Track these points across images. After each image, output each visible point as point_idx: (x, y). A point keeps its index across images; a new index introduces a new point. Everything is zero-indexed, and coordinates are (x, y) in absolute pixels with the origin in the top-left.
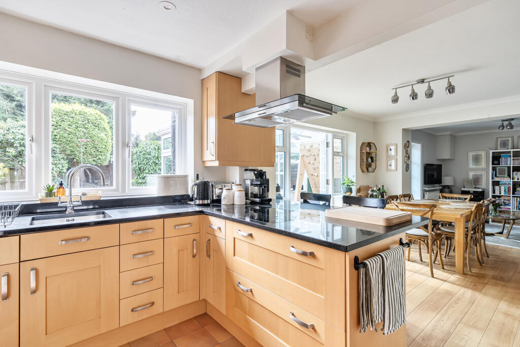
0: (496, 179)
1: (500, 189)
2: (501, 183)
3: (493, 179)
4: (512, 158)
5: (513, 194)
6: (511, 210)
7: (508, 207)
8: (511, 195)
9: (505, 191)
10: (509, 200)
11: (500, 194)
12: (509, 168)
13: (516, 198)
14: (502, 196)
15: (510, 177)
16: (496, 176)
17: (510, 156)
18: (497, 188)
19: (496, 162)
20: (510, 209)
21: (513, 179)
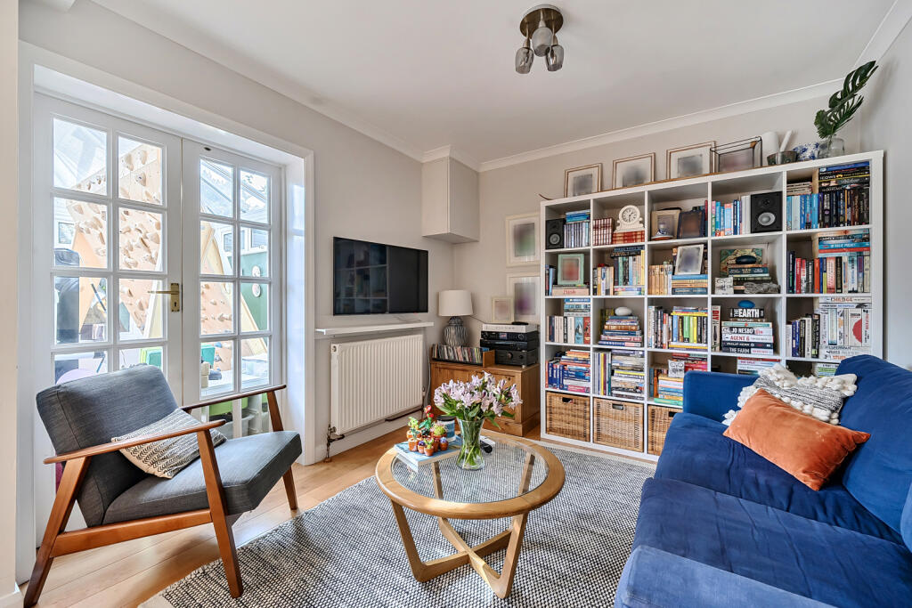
0: (557, 293)
1: (566, 326)
2: (567, 305)
3: (547, 292)
4: (592, 223)
5: (598, 339)
6: (591, 395)
7: (584, 384)
8: (592, 346)
9: (577, 331)
10: (586, 362)
11: (566, 341)
12: (586, 253)
13: (602, 354)
14: (569, 348)
15: (589, 287)
16: (555, 283)
17: (589, 218)
18: (558, 320)
19: (555, 239)
20: (587, 390)
21: (595, 292)
